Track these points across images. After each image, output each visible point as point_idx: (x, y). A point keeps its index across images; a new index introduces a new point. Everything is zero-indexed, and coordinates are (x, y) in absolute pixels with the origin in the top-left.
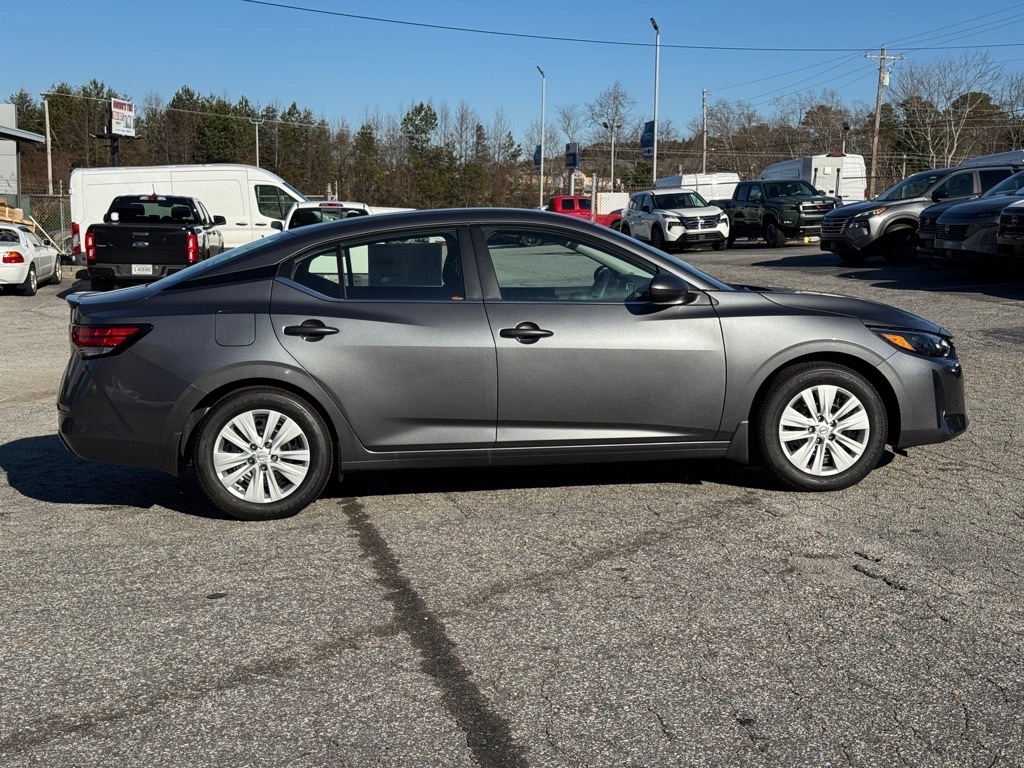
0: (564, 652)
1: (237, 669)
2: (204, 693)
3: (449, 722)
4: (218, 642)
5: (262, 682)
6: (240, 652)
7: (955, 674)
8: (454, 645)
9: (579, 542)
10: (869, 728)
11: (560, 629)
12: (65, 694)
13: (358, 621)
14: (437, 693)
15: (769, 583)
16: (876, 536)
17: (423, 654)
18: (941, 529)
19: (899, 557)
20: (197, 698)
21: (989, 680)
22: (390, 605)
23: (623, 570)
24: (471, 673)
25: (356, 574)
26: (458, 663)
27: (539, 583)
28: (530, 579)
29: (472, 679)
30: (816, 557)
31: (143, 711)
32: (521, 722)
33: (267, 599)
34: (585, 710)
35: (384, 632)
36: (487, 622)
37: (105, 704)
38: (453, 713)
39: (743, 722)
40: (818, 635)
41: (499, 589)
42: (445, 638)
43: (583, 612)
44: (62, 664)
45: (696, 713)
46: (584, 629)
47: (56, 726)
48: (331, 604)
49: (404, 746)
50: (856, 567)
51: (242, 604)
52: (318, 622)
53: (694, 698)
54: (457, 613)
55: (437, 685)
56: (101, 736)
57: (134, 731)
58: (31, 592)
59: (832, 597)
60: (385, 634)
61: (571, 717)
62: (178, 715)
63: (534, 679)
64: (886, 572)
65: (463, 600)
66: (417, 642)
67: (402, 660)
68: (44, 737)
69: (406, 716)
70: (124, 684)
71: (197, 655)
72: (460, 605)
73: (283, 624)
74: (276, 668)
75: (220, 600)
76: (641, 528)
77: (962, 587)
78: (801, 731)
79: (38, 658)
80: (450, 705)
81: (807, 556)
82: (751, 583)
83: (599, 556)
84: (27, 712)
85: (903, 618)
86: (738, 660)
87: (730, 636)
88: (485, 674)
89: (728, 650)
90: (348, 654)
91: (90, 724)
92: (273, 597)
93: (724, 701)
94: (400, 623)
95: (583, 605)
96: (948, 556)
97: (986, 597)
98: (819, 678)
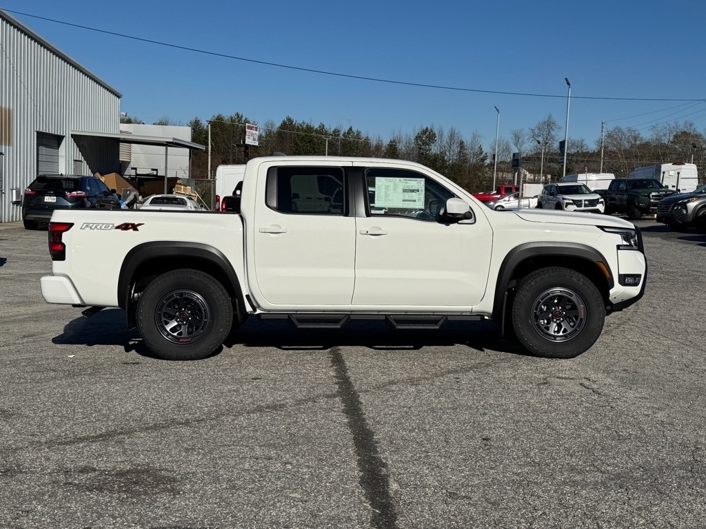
0: (412, 409)
1: (258, 407)
2: (240, 414)
3: (347, 431)
4: (252, 396)
5: (268, 412)
6: (262, 400)
7: (601, 428)
8: (361, 403)
9: (442, 366)
10: (544, 445)
11: (415, 400)
12: (179, 411)
13: (320, 392)
14: (346, 421)
15: (531, 388)
16: (602, 371)
17: (345, 406)
18: (639, 370)
19: (609, 381)
20: (237, 416)
21: (616, 432)
22: (337, 386)
23: (458, 378)
24: (365, 414)
25: (325, 374)
26: (360, 410)
27: (413, 382)
28: (410, 379)
30: (562, 378)
31: (213, 419)
32: (380, 433)
33: (279, 381)
34: (413, 430)
35: (329, 397)
36: (381, 395)
37: (197, 416)
38: (350, 428)
39: (484, 439)
40: (542, 409)
41: (392, 383)
42: (358, 401)
43: (429, 394)
44: (180, 400)
45: (464, 435)
46: (427, 401)
47: (174, 422)
48: (309, 384)
49: (323, 438)
50: (581, 384)
51: (267, 382)
52: (301, 391)
53: (466, 430)
54: (368, 391)
55: (347, 418)
56: (192, 427)
57: (207, 426)
58: (171, 373)
59: (559, 395)
60: (331, 397)
61: (404, 433)
62: (227, 421)
63: (393, 418)
64: (595, 386)
65: (373, 386)
66: (344, 401)
67: (334, 408)
68: (168, 426)
69: (329, 428)
70: (206, 409)
71: (241, 400)
72: (370, 388)
73: (284, 391)
74: (275, 407)
75: (257, 380)
76: (478, 361)
77: (631, 395)
78: (510, 444)
79: (170, 398)
80: (350, 425)
81: (557, 378)
82: (521, 387)
83: (450, 372)
84: (162, 416)
85: (591, 405)
86: (496, 417)
87: (497, 407)
88: (371, 415)
89: (493, 412)
90: (310, 404)
91: (189, 422)
92: (282, 380)
93: (480, 431)
94: (339, 394)
95: (431, 391)
96: (634, 382)
97: (641, 400)
98: (531, 426)
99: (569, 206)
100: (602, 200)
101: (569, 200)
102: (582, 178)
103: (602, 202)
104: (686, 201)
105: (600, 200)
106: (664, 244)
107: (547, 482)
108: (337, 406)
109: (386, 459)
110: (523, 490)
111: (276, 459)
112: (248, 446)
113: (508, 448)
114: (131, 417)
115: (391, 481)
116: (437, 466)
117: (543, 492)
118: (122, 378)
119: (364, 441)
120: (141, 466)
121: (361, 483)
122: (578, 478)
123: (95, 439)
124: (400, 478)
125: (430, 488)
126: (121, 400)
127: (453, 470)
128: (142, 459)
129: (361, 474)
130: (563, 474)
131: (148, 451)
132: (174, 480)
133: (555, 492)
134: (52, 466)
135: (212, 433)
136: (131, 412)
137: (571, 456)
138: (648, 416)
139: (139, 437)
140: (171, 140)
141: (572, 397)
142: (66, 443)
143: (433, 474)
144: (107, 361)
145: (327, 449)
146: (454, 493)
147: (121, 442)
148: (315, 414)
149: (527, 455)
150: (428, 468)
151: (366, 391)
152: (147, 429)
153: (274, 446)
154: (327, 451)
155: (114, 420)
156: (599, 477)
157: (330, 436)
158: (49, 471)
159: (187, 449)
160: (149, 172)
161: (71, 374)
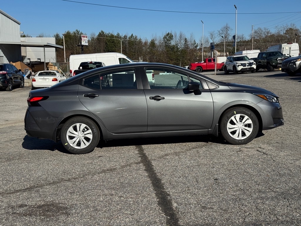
0: (178, 167)
1: (103, 170)
2: (95, 174)
3: (148, 179)
4: (99, 165)
5: (108, 172)
6: (104, 167)
7: (270, 171)
8: (153, 166)
9: (189, 145)
10: (244, 181)
11: (179, 163)
12: (65, 175)
13: (132, 161)
14: (147, 174)
15: (233, 154)
16: (266, 144)
17: (145, 167)
18: (284, 142)
19: (270, 148)
20: (93, 175)
21: (278, 172)
22: (140, 158)
23: (198, 151)
24: (155, 171)
25: (133, 152)
26: (153, 169)
27: (176, 154)
28: (175, 153)
29: (155, 172)
30: (248, 148)
31: (81, 177)
32: (164, 179)
33: (111, 157)
34: (180, 177)
36: (162, 161)
37: (74, 176)
38: (149, 178)
39: (215, 180)
40: (241, 163)
41: (166, 155)
42: (151, 164)
43: (185, 159)
44: (64, 169)
45: (205, 178)
46: (184, 163)
47: (62, 180)
48: (126, 158)
49: (137, 183)
51: (106, 158)
52: (123, 162)
53: (205, 175)
54: (156, 160)
55: (147, 173)
56: (72, 182)
57: (79, 181)
58: (58, 156)
59: (248, 156)
60: (138, 164)
61: (176, 179)
62: (89, 178)
63: (170, 172)
64: (264, 151)
66: (144, 165)
67: (140, 168)
68: (60, 182)
69: (139, 178)
70: (78, 173)
71: (94, 168)
72: (156, 158)
73: (114, 162)
74: (111, 170)
75: (101, 158)
77: (282, 154)
78: (228, 181)
79: (59, 168)
80: (149, 176)
81: (246, 148)
82: (229, 153)
83: (193, 148)
84: (56, 178)
85: (264, 160)
86: (219, 168)
87: (219, 164)
88: (159, 171)
89: (217, 166)
90: (128, 167)
91: (70, 180)
92: (113, 157)
93: (212, 176)
94: (142, 162)
95: (186, 158)
96: (282, 148)
97: (287, 156)
98: (237, 171)
99: (239, 67)
100: (255, 63)
101: (239, 63)
102: (245, 53)
103: (255, 64)
104: (295, 61)
105: (254, 63)
106: (286, 82)
107: (249, 198)
108: (141, 167)
109: (169, 192)
110: (238, 203)
111: (115, 195)
112: (100, 190)
113: (227, 183)
114: (41, 179)
115: (173, 202)
116: (195, 194)
117: (248, 203)
118: (34, 160)
119: (157, 183)
120: (49, 202)
121: (159, 204)
122: (263, 195)
123: (25, 190)
124: (177, 201)
125: (192, 205)
126: (35, 171)
127: (202, 195)
128: (49, 199)
129: (158, 200)
130: (256, 194)
131: (51, 195)
132: (67, 208)
133: (254, 203)
134: (5, 205)
135: (82, 184)
136: (40, 176)
137: (258, 185)
138: (292, 163)
139: (47, 188)
140: (46, 44)
141: (254, 157)
142: (10, 193)
143: (193, 197)
144: (26, 152)
145: (140, 189)
146: (205, 207)
147: (38, 191)
148: (131, 172)
149: (237, 186)
150: (190, 195)
151: (155, 160)
152: (50, 184)
153: (113, 189)
154: (140, 190)
155: (33, 181)
156: (273, 194)
157: (140, 182)
158: (4, 207)
159: (71, 193)
160: (36, 60)
161: (9, 160)
